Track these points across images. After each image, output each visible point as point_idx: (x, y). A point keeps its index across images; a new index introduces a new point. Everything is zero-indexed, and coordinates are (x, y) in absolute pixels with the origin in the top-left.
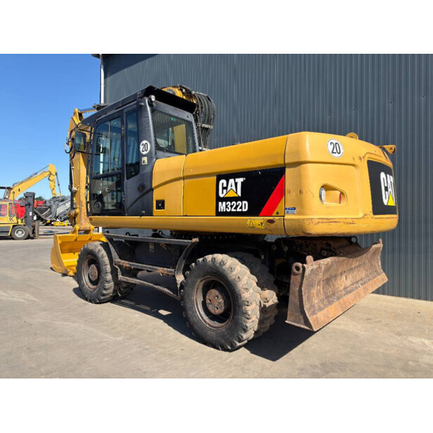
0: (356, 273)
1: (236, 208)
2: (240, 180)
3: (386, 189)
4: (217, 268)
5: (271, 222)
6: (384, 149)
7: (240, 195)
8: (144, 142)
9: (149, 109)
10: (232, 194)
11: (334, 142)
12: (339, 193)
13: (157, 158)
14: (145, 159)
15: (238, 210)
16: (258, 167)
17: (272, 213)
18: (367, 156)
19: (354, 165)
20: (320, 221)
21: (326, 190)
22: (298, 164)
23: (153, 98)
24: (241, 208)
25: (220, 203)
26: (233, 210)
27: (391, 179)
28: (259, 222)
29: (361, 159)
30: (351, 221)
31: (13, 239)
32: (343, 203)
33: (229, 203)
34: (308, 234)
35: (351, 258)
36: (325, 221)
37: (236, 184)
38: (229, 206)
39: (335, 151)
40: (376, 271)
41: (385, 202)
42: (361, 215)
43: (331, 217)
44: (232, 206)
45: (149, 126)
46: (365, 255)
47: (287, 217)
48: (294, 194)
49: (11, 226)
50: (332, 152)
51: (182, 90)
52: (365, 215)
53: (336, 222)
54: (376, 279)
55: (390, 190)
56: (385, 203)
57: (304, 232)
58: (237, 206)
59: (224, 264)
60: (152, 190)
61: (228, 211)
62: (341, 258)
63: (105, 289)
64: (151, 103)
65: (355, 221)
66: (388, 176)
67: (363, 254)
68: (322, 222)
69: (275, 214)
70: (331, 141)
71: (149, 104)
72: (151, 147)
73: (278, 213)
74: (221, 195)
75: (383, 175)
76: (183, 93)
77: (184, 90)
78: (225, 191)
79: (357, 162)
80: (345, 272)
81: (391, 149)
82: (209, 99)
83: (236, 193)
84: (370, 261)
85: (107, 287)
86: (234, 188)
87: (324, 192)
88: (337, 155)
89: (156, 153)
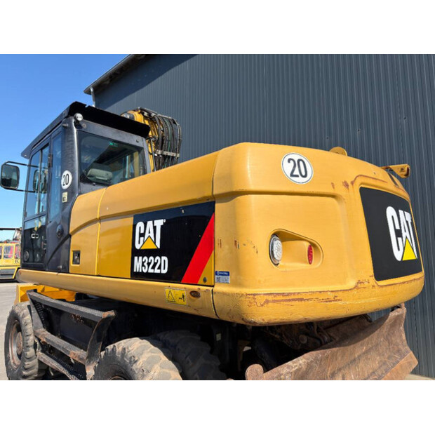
0: (361, 364)
1: (153, 268)
2: (159, 223)
3: (399, 233)
4: (126, 366)
5: (195, 294)
6: (391, 172)
7: (159, 247)
8: (66, 172)
9: (75, 130)
10: (149, 246)
11: (296, 158)
12: (307, 245)
13: (80, 194)
14: (65, 195)
15: (157, 271)
16: (181, 203)
17: (198, 280)
18: (359, 181)
19: (333, 196)
20: (270, 298)
21: (283, 240)
22: (231, 195)
23: (79, 117)
24: (159, 268)
25: (136, 258)
26: (151, 271)
27: (406, 217)
28: (180, 293)
29: (346, 185)
30: (331, 296)
31: (17, 282)
32: (316, 263)
33: (145, 258)
34: (250, 322)
35: (350, 344)
36: (281, 298)
37: (155, 228)
38: (145, 264)
39: (296, 172)
40: (399, 351)
41: (398, 255)
42: (351, 283)
43: (291, 290)
44: (149, 264)
45: (73, 152)
46: (376, 332)
47: (218, 288)
48: (227, 247)
49: (16, 268)
50: (292, 175)
51: (143, 114)
52: (359, 282)
53: (301, 300)
54: (397, 366)
55: (405, 234)
56: (399, 258)
57: (243, 319)
58: (155, 264)
59: (136, 362)
60: (70, 236)
61: (145, 271)
62: (328, 351)
63: (26, 369)
64: (78, 124)
65: (340, 295)
66: (401, 212)
67: (373, 332)
68: (274, 301)
69: (201, 281)
70: (290, 157)
71: (75, 125)
72: (73, 179)
73: (205, 280)
74: (138, 246)
75: (390, 211)
76: (145, 117)
77: (146, 114)
78: (142, 238)
79: (340, 190)
80: (340, 370)
81: (402, 169)
82: (174, 123)
83: (155, 243)
84: (387, 339)
85: (26, 367)
86: (152, 235)
87: (277, 244)
88: (300, 179)
89: (79, 185)
